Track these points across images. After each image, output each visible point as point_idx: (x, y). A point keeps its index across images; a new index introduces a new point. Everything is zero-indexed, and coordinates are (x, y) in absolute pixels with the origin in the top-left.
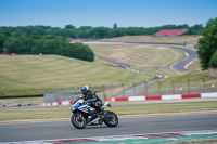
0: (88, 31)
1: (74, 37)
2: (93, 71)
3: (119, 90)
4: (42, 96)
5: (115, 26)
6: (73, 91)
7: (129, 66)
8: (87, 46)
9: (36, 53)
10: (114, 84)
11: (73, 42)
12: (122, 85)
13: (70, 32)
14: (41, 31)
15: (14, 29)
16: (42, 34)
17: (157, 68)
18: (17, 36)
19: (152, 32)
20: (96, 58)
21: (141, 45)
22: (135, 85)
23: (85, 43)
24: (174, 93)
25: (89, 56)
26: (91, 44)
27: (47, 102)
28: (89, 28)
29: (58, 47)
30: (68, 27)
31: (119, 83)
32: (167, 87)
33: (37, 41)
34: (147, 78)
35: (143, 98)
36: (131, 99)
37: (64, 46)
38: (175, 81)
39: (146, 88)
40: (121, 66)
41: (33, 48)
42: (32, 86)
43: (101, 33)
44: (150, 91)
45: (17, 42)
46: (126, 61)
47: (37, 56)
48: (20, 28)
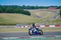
0: (29, 7)
1: (25, 9)
2: (30, 18)
3: (37, 24)
4: (16, 25)
5: (37, 6)
6: (24, 24)
7: (40, 17)
8: (29, 11)
9: (14, 13)
10: (36, 22)
11: (25, 10)
12: (38, 22)
13: (24, 7)
14: (16, 7)
15: (8, 6)
16: (16, 8)
17: (48, 18)
18: (9, 8)
19: (47, 8)
20: (31, 15)
21: (44, 11)
22: (42, 22)
23: (28, 10)
24: (53, 25)
25: (29, 14)
26: (30, 11)
27: (17, 27)
28: (29, 6)
29: (21, 11)
30: (24, 6)
31: (37, 22)
32: (51, 23)
33: (15, 10)
34: (45, 20)
35: (44, 26)
36: (41, 26)
37: (22, 11)
38: (53, 22)
39: (45, 23)
40: (38, 17)
41: (14, 12)
42: (13, 22)
43: (33, 8)
44: (46, 24)
45: (9, 10)
46: (40, 16)
47: (14, 14)
48: (10, 6)
